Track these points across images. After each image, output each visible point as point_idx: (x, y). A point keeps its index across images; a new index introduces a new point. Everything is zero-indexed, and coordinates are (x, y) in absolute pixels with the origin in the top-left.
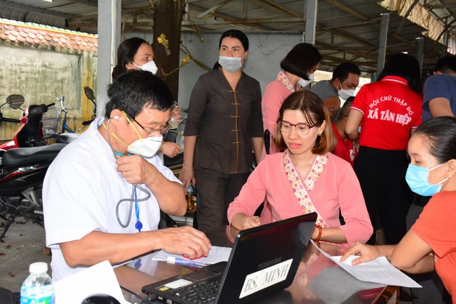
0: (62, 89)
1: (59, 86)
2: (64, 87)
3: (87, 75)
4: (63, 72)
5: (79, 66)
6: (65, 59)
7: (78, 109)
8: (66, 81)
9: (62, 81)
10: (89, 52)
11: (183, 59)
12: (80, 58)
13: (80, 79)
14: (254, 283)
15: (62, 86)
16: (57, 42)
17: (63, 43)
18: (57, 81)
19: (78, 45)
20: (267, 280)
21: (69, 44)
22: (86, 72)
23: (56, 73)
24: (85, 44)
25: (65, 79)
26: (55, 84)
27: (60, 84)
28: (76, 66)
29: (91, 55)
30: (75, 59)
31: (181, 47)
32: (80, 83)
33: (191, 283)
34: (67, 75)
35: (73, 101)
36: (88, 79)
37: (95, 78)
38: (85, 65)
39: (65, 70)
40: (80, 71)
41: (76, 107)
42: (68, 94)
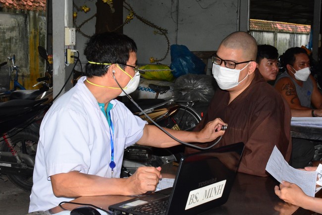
0: (10, 48)
1: (7, 45)
2: (12, 46)
3: (33, 34)
4: (11, 32)
5: (26, 26)
6: (13, 19)
7: (26, 67)
8: (14, 40)
9: (10, 40)
10: (35, 11)
11: (126, 16)
12: (26, 18)
13: (27, 38)
14: (196, 198)
15: (10, 45)
16: (5, 3)
17: (10, 4)
18: (5, 41)
19: (24, 5)
20: (206, 196)
21: (15, 5)
22: (33, 30)
23: (4, 33)
24: (31, 4)
25: (13, 38)
26: (3, 43)
27: (8, 44)
28: (22, 25)
29: (37, 14)
30: (21, 19)
31: (124, 4)
32: (27, 42)
33: (147, 202)
34: (15, 34)
35: (21, 59)
36: (35, 37)
37: (41, 36)
38: (32, 24)
39: (12, 29)
40: (26, 30)
41: (24, 65)
42: (16, 52)
